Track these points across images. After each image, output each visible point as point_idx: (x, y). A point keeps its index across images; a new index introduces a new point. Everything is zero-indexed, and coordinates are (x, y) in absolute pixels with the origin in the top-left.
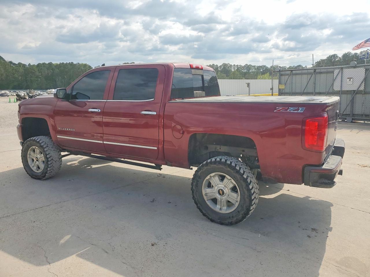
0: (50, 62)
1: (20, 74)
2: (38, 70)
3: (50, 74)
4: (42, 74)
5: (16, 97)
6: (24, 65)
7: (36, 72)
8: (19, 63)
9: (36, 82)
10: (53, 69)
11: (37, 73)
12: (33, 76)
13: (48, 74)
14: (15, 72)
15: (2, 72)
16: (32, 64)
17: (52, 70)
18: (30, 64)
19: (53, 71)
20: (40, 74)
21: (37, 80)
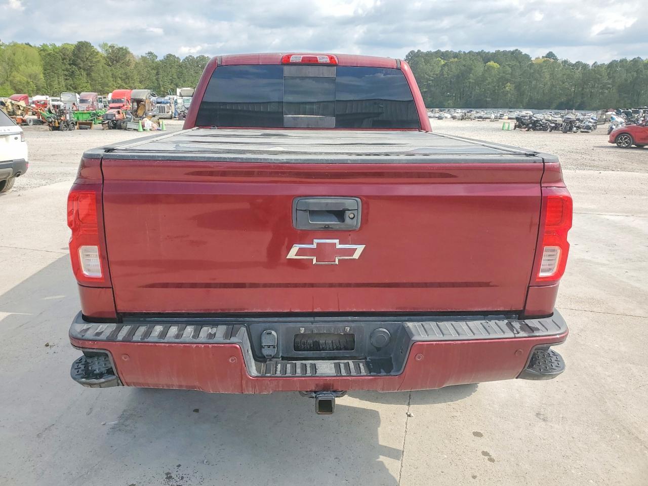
0: (636, 57)
1: (573, 82)
2: (609, 74)
3: (629, 82)
4: (613, 82)
5: (516, 122)
6: (585, 66)
7: (603, 79)
8: (577, 62)
9: (599, 96)
10: (638, 70)
11: (605, 80)
12: (597, 85)
13: (626, 80)
14: (566, 79)
15: (546, 79)
16: (599, 63)
17: (637, 72)
18: (596, 62)
19: (637, 74)
20: (610, 81)
21: (602, 93)
